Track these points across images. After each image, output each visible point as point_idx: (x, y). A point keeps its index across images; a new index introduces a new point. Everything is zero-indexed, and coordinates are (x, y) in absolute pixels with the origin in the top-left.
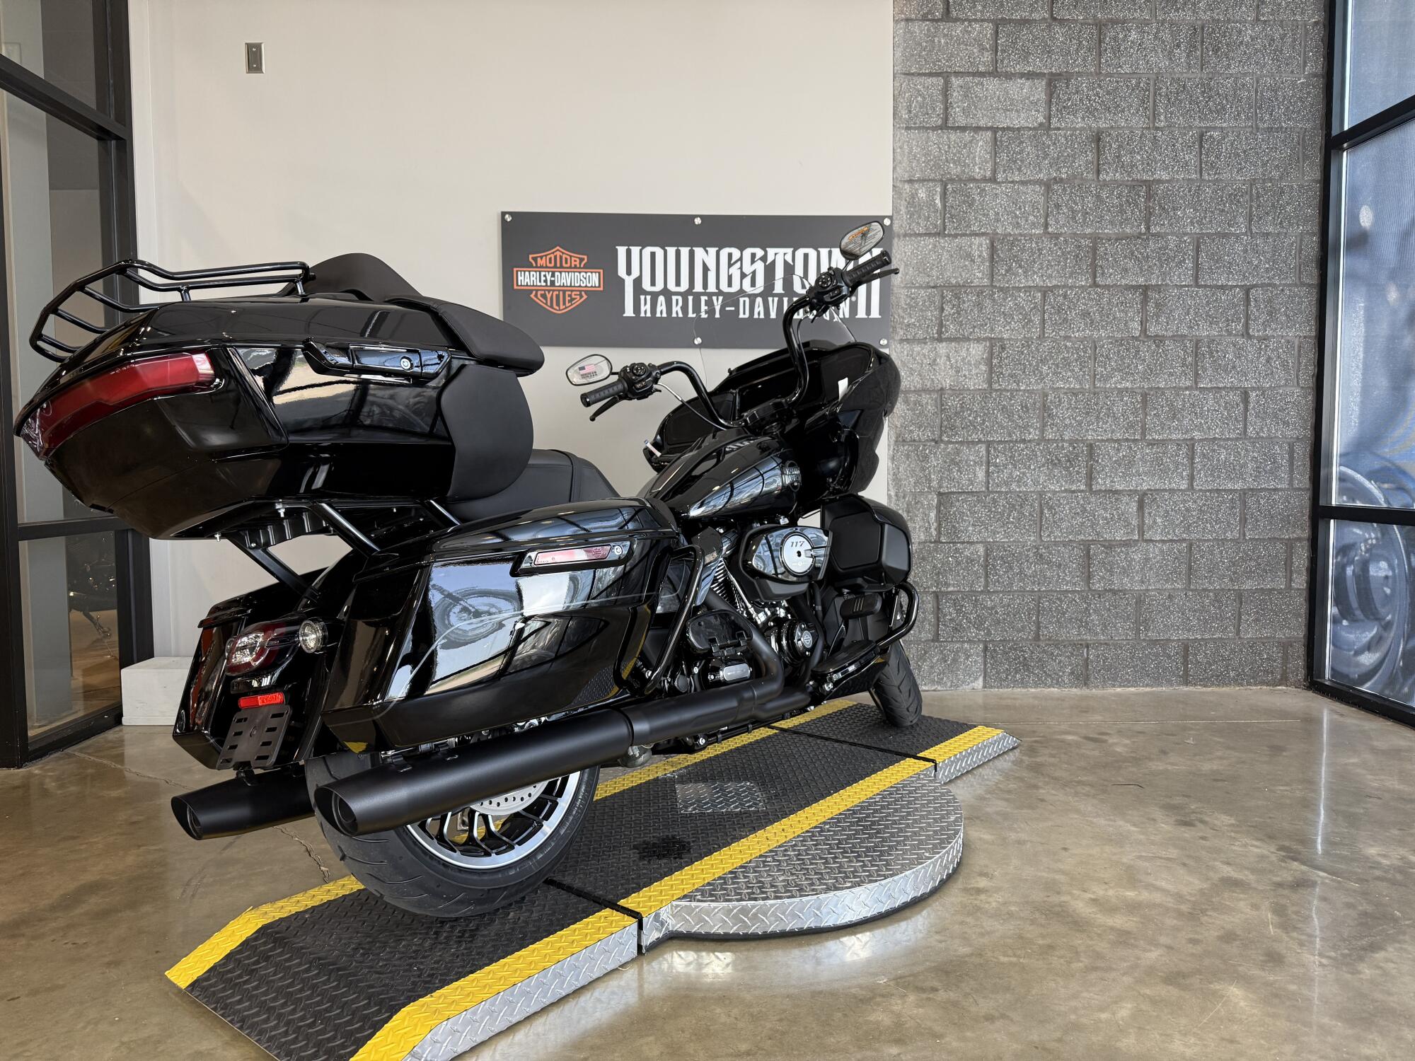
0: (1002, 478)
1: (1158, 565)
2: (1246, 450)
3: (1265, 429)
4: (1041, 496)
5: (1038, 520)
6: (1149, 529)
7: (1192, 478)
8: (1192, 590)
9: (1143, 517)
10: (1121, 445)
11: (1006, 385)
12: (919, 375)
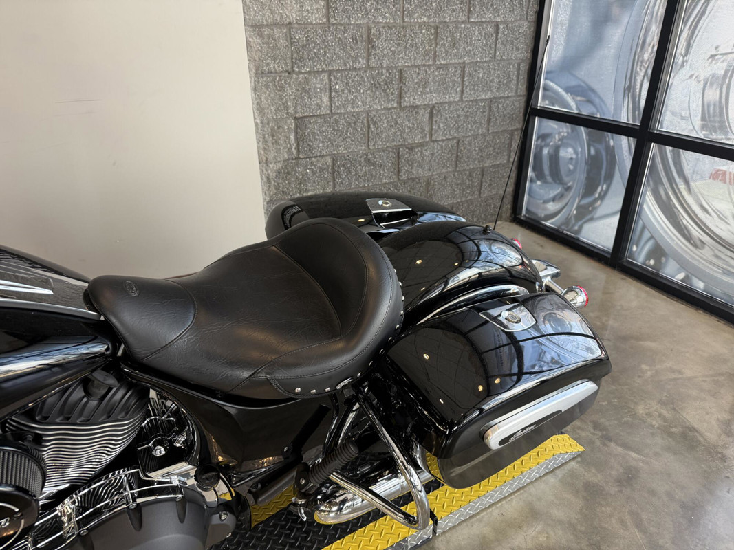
0: (341, 102)
1: (439, 157)
2: (495, 70)
3: (506, 53)
4: (368, 114)
5: (366, 133)
6: (435, 133)
7: (462, 92)
8: (458, 172)
9: (432, 124)
10: (419, 69)
11: (339, 19)
12: (271, 10)
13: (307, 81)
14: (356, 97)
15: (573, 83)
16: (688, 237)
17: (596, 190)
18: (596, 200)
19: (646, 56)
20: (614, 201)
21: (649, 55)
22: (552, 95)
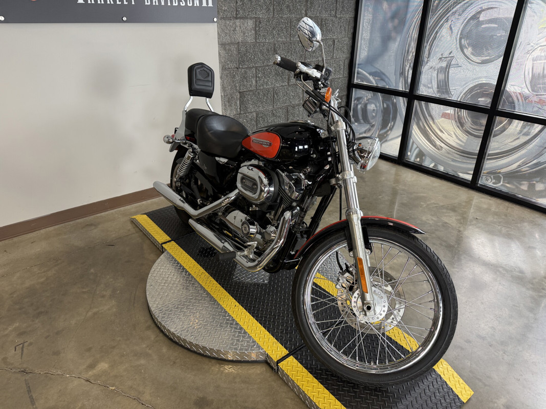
0: (261, 83)
2: (333, 64)
3: (338, 55)
4: (274, 89)
5: (273, 99)
11: (261, 40)
12: (229, 36)
13: (246, 73)
14: (268, 80)
15: (373, 70)
16: (435, 145)
17: (388, 125)
18: (388, 131)
19: (410, 58)
20: (398, 131)
21: (411, 56)
22: (362, 76)
